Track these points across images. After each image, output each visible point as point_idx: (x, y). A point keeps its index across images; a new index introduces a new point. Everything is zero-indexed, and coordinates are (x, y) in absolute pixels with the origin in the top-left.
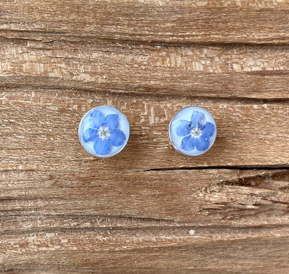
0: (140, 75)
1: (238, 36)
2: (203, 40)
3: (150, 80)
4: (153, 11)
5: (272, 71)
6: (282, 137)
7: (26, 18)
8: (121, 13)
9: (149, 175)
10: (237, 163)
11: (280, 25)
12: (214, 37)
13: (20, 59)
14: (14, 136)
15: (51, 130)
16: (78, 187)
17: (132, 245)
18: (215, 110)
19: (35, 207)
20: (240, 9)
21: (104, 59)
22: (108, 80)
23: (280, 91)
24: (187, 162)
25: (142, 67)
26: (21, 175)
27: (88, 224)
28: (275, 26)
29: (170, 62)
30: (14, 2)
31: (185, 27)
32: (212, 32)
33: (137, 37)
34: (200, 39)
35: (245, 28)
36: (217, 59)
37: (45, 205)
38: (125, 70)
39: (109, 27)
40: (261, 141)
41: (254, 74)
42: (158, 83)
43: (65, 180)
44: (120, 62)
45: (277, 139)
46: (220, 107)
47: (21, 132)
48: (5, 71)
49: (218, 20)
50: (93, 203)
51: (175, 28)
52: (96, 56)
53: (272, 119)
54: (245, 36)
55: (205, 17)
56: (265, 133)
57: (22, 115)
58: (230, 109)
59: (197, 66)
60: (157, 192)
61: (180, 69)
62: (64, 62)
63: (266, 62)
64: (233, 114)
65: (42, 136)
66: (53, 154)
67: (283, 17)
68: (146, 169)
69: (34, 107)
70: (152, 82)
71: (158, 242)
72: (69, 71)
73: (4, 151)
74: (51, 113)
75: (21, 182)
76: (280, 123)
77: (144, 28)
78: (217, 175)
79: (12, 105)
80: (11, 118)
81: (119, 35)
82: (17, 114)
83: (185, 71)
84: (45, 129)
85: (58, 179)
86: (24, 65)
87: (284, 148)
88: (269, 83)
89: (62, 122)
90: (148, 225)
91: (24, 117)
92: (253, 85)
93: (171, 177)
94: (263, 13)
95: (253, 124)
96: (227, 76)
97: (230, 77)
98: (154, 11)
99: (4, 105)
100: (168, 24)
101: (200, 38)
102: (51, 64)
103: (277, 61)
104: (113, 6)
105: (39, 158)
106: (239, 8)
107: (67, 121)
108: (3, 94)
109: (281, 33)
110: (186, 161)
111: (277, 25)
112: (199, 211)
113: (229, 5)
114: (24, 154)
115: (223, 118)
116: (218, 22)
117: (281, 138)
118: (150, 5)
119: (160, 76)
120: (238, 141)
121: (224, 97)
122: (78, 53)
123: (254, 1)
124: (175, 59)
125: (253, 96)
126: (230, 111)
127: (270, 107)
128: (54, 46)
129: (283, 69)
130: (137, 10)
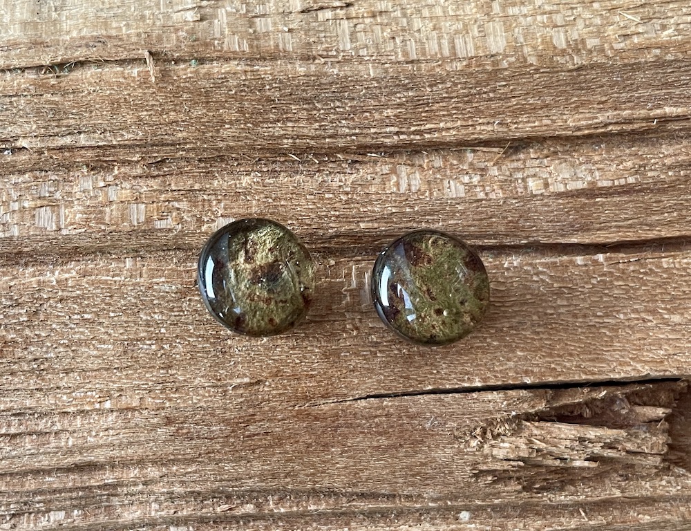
0: (337, 213)
1: (533, 125)
2: (461, 137)
3: (358, 222)
4: (358, 87)
5: (611, 187)
6: (638, 319)
7: (107, 122)
8: (293, 97)
9: (365, 408)
10: (544, 376)
11: (623, 95)
12: (483, 130)
13: (100, 199)
14: (94, 345)
15: (163, 330)
16: (222, 437)
18: (494, 271)
19: (143, 479)
20: (535, 70)
21: (264, 186)
23: (630, 226)
24: (440, 379)
25: (342, 197)
26: (112, 418)
27: (249, 508)
28: (612, 97)
29: (398, 184)
30: (83, 94)
31: (423, 114)
32: (478, 119)
33: (327, 140)
34: (455, 135)
35: (547, 106)
36: (494, 171)
37: (161, 474)
38: (307, 205)
39: (270, 125)
40: (593, 330)
41: (572, 196)
42: (376, 225)
43: (197, 424)
44: (295, 191)
45: (627, 324)
46: (505, 266)
47: (106, 337)
48: (72, 224)
49: (491, 95)
50: (257, 467)
51: (403, 117)
52: (248, 181)
53: (616, 283)
54: (549, 122)
55: (464, 91)
56: (601, 314)
57: (106, 304)
58: (525, 268)
59: (453, 188)
60: (384, 441)
61: (418, 196)
62: (185, 198)
63: (598, 169)
64: (532, 278)
65: (148, 342)
66: (171, 375)
67: (628, 79)
68: (357, 397)
69: (130, 288)
70: (362, 225)
72: (195, 216)
73: (76, 374)
74: (163, 297)
75: (111, 432)
76: (632, 291)
77: (340, 122)
78: (502, 403)
79: (87, 286)
80: (85, 312)
81: (290, 141)
82: (96, 303)
83: (428, 199)
84: (153, 329)
85: (182, 423)
86: (108, 209)
87: (642, 342)
88: (606, 212)
89: (186, 313)
90: (370, 506)
91: (111, 308)
92: (571, 217)
93: (410, 410)
94: (584, 73)
95: (574, 296)
96: (516, 203)
97: (523, 206)
98: (361, 87)
99: (72, 287)
100: (389, 111)
101: (454, 133)
102: (159, 204)
103: (621, 167)
104: (277, 85)
105: (143, 384)
106: (533, 68)
107: (196, 311)
108: (72, 266)
109: (625, 109)
110: (438, 376)
111: (616, 95)
112: (471, 475)
113: (511, 63)
114: (114, 378)
115: (513, 286)
116: (490, 100)
117: (636, 322)
118: (351, 77)
119: (378, 212)
120: (545, 332)
121: (512, 243)
122: (214, 177)
123: (564, 51)
124: (408, 175)
125: (574, 240)
126: (527, 272)
127: (610, 258)
128: (165, 169)
129: (634, 181)
130: (325, 89)
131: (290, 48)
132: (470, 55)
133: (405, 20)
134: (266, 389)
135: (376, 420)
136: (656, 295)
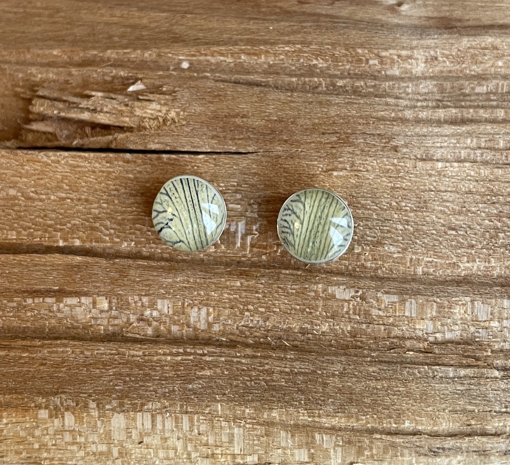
0: (257, 295)
1: (98, 352)
2: (155, 347)
3: (241, 287)
4: (232, 396)
5: (46, 297)
6: (41, 194)
8: (283, 392)
9: (250, 146)
10: (116, 158)
11: (26, 369)
12: (137, 351)
13: (439, 323)
14: (449, 210)
15: (396, 216)
17: (277, 51)
18: (143, 239)
20: (91, 396)
21: (312, 322)
22: (306, 288)
23: (35, 265)
24: (192, 162)
25: (252, 307)
26: (438, 155)
28: (35, 368)
29: (208, 314)
31: (182, 368)
32: (140, 360)
33: (259, 354)
34: (160, 349)
35: (86, 366)
36: (133, 318)
37: (403, 112)
38: (279, 304)
39: (303, 370)
41: (76, 292)
42: (228, 283)
43: (374, 145)
44: (287, 315)
45: (49, 191)
46: (133, 243)
47: (439, 215)
48: (463, 304)
49: (128, 379)
50: (333, 111)
51: (198, 368)
52: (323, 327)
53: (53, 222)
54: (86, 352)
55: (148, 384)
56: (67, 200)
57: (438, 240)
58: (118, 240)
59: (166, 307)
60: (238, 121)
61: (194, 303)
62: (374, 318)
63: (53, 312)
64: (115, 232)
65: (408, 208)
66: (392, 182)
67: (20, 382)
68: (254, 155)
69: (420, 251)
70: (238, 284)
71: (238, 53)
72: (366, 303)
73: (463, 190)
74: (394, 241)
75: (438, 145)
76: (42, 215)
77: (248, 368)
78: (149, 141)
80: (455, 236)
81: (288, 356)
82: (446, 242)
83: (186, 300)
84: (404, 218)
86: (434, 314)
87: (40, 177)
88: (52, 278)
89: (378, 228)
90: (252, 77)
91: (435, 236)
92: (79, 276)
93: (217, 141)
94: (53, 390)
95: (85, 215)
96: (119, 291)
97: (114, 288)
99: (465, 256)
100: (209, 374)
101: (160, 351)
102: (394, 314)
103: (36, 312)
104: (295, 403)
105: (413, 177)
106: (93, 398)
107: (370, 229)
108: (464, 272)
109: (26, 357)
110: (194, 164)
111: (32, 370)
112: (178, 93)
113: (110, 403)
114: (435, 184)
115: (130, 227)
116: (128, 375)
118: (236, 405)
119: (225, 293)
120: (110, 190)
121: (126, 260)
122: (350, 332)
123: (67, 409)
124: (199, 321)
125: (79, 258)
126: (118, 237)
127: (54, 242)
128: (388, 343)
129: (27, 300)
130: (257, 396)
131: (283, 434)
132: (141, 413)
133: (189, 449)
134: (321, 166)
135: (242, 137)
136: (25, 210)
